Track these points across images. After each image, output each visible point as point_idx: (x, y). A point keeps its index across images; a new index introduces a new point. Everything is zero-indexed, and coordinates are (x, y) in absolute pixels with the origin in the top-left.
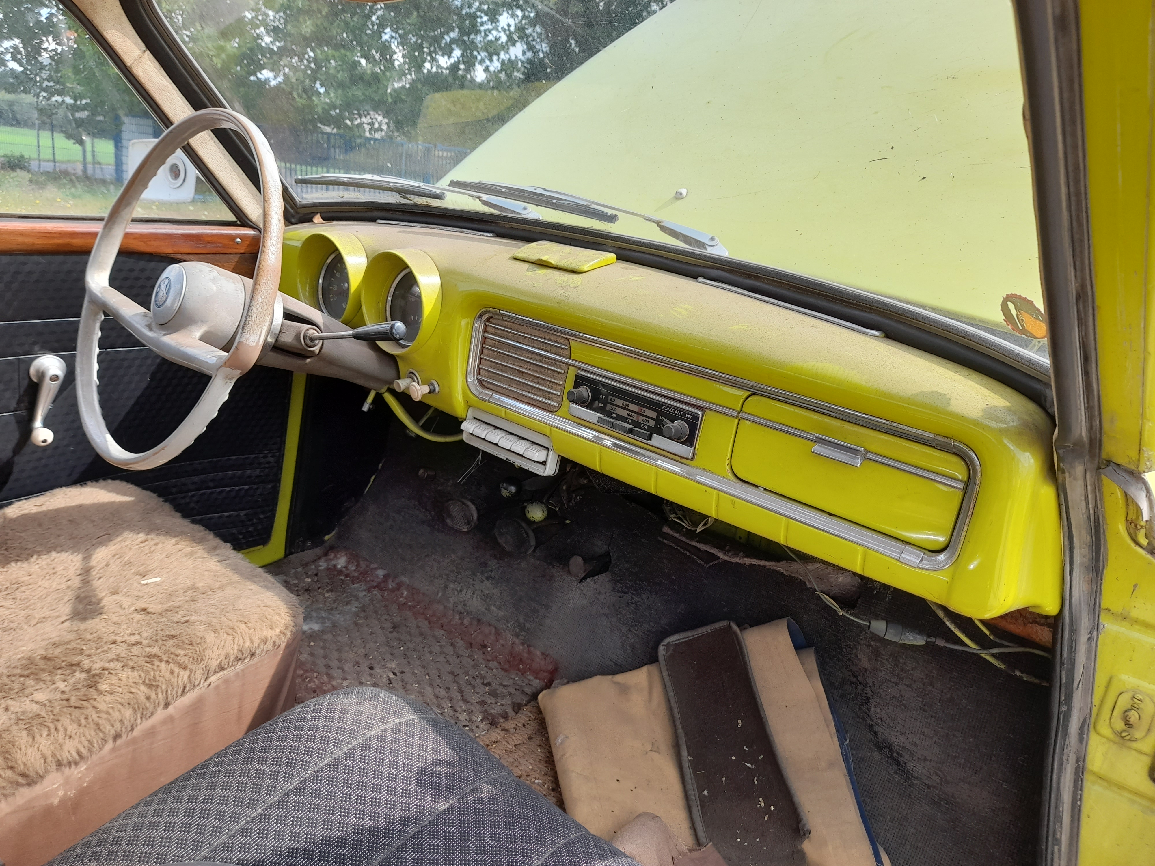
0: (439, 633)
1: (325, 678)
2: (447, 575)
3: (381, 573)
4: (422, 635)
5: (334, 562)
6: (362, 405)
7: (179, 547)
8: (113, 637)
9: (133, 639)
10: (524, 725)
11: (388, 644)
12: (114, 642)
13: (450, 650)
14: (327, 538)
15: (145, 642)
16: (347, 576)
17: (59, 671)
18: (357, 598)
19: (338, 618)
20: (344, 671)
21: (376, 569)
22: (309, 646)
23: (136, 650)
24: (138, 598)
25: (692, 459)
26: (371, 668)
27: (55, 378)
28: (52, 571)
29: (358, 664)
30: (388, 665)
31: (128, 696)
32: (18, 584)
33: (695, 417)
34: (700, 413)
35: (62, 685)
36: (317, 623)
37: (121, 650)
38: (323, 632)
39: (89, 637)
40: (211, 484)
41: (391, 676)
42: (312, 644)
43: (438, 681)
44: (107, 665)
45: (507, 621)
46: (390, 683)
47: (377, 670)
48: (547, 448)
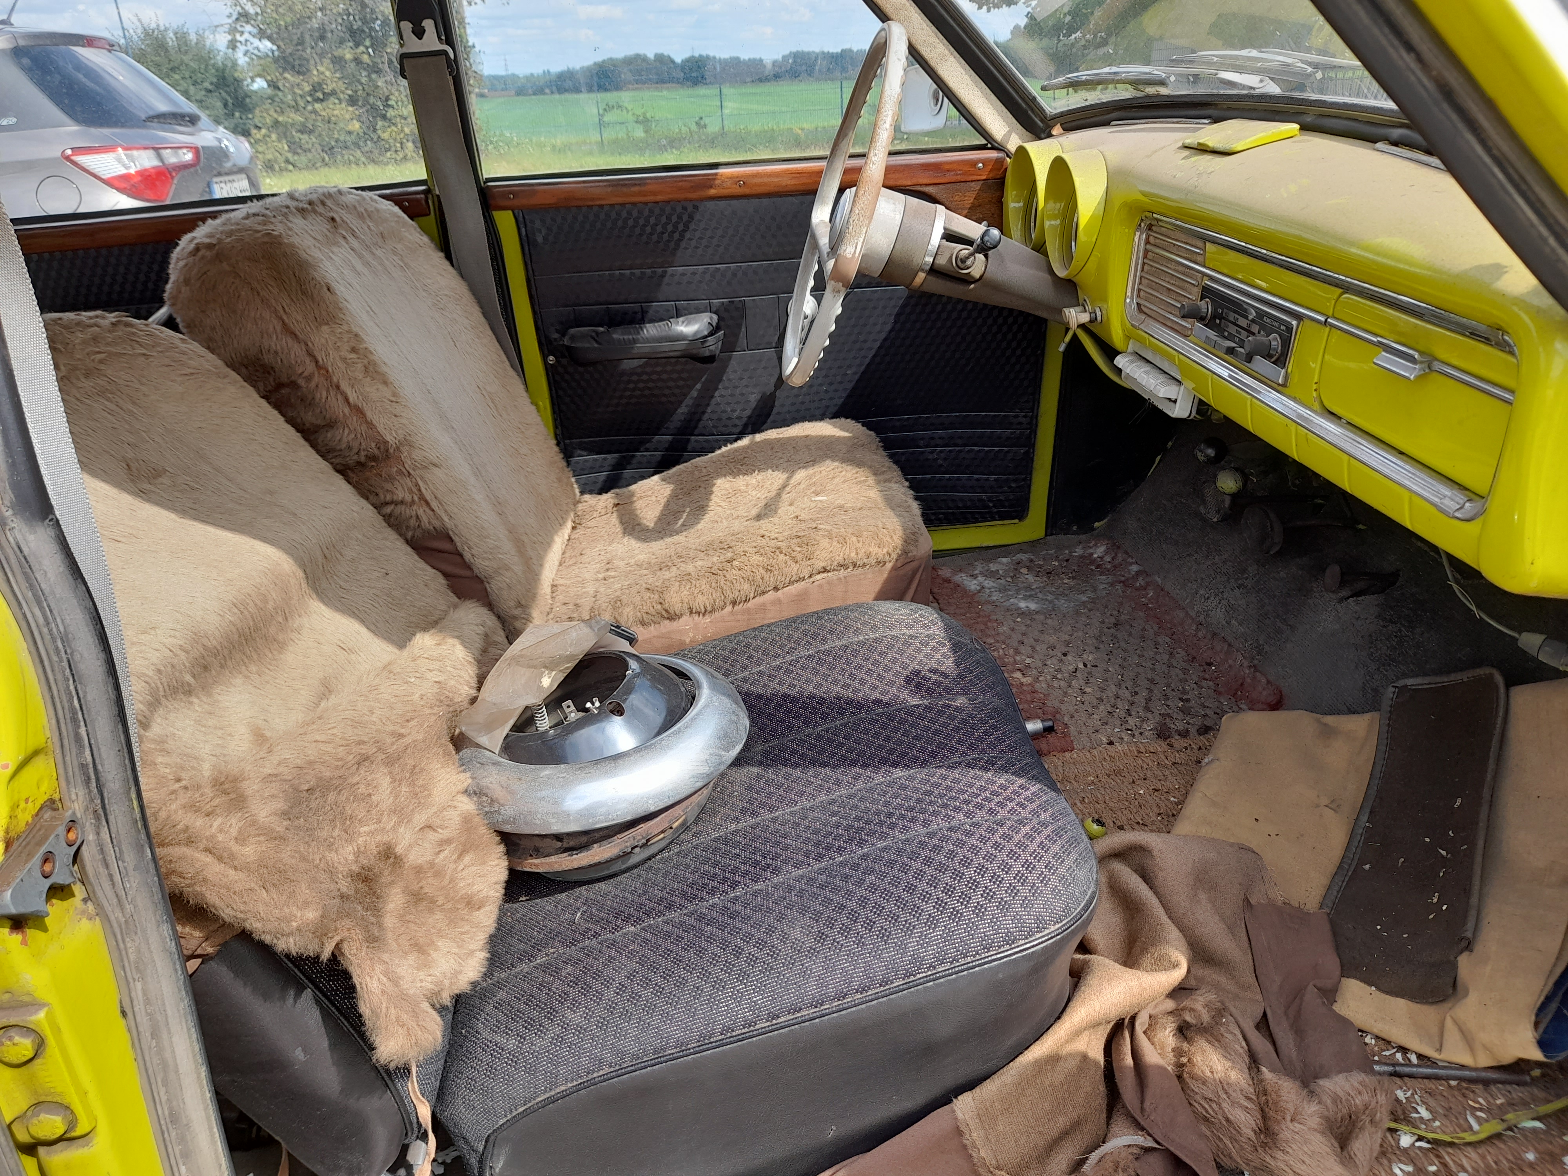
0: (1163, 639)
1: (1011, 651)
2: (1202, 579)
3: (1135, 568)
4: (1143, 637)
5: (1091, 551)
7: (857, 475)
8: (765, 533)
9: (776, 535)
10: (1200, 748)
11: (1098, 639)
12: (763, 536)
13: (1164, 658)
14: (1097, 524)
15: (781, 538)
16: (1098, 566)
17: (720, 551)
18: (1095, 589)
19: (1062, 603)
21: (1132, 563)
22: (1015, 621)
23: (772, 543)
25: (1284, 385)
26: (1065, 655)
28: (761, 485)
29: (1053, 648)
30: (1085, 656)
31: (749, 574)
32: (736, 491)
33: (1289, 329)
34: (1294, 323)
36: (1037, 603)
37: (763, 542)
38: (1036, 612)
39: (754, 531)
40: (959, 442)
41: (1081, 666)
42: (1019, 620)
43: (1129, 684)
44: (747, 550)
45: (1246, 641)
46: (1075, 672)
47: (1069, 657)
48: (1180, 382)
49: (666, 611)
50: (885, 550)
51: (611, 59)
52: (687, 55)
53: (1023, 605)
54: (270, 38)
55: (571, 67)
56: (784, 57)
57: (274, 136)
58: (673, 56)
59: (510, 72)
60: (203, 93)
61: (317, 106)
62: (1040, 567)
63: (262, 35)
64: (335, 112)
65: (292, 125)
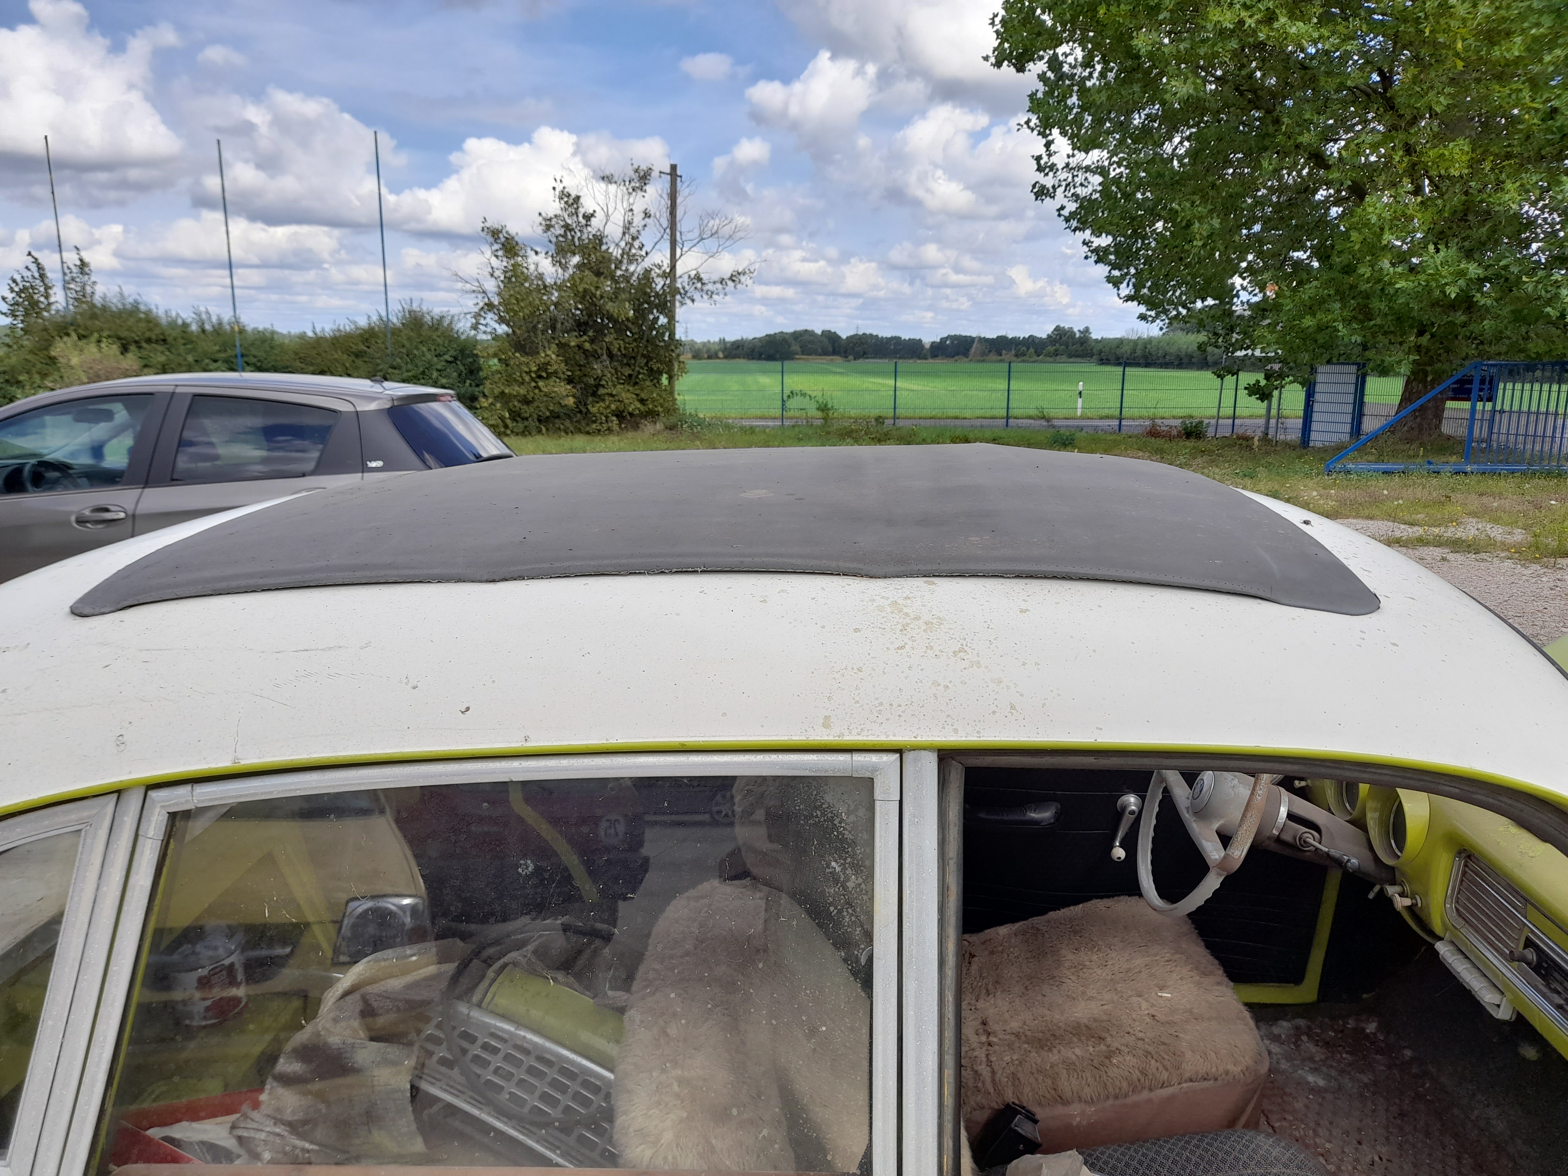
0: (1449, 1140)
1: (1311, 1132)
2: (1479, 1083)
3: (1408, 1053)
4: (1428, 1135)
5: (1363, 1025)
6: (1368, 893)
7: (1191, 973)
8: (1129, 1029)
9: (1140, 1035)
11: (1387, 1128)
12: (1128, 1033)
13: (1453, 1161)
14: (1365, 996)
15: (1147, 1040)
16: (1372, 1043)
17: (1093, 1039)
18: (1374, 1070)
19: (1346, 1081)
20: (1331, 1134)
21: (1405, 1047)
22: (1307, 1098)
23: (1140, 1043)
24: (1153, 1005)
26: (1360, 1143)
27: (1132, 813)
28: (1104, 964)
29: (1347, 1133)
30: (1378, 1148)
31: (1127, 1073)
35: (1091, 1049)
36: (1324, 1079)
37: (1131, 1039)
38: (1326, 1090)
39: (1115, 1022)
41: (1377, 1159)
42: (1311, 1097)
44: (1119, 1047)
46: (1373, 1165)
47: (1364, 1147)
48: (1503, 993)
49: (1060, 1097)
50: (1239, 1069)
51: (782, 332)
52: (852, 333)
53: (1311, 1078)
54: (508, 325)
55: (745, 337)
56: (941, 339)
57: (498, 405)
58: (840, 333)
59: (689, 338)
60: (444, 363)
61: (541, 384)
62: (1318, 1035)
63: (501, 320)
64: (556, 389)
65: (515, 396)
